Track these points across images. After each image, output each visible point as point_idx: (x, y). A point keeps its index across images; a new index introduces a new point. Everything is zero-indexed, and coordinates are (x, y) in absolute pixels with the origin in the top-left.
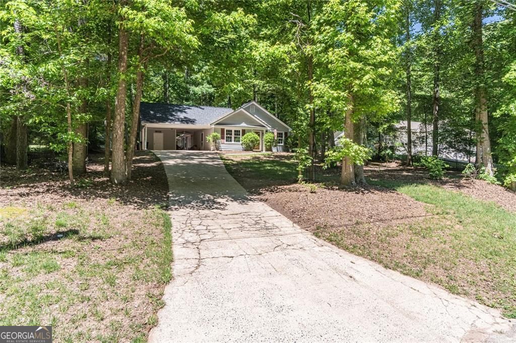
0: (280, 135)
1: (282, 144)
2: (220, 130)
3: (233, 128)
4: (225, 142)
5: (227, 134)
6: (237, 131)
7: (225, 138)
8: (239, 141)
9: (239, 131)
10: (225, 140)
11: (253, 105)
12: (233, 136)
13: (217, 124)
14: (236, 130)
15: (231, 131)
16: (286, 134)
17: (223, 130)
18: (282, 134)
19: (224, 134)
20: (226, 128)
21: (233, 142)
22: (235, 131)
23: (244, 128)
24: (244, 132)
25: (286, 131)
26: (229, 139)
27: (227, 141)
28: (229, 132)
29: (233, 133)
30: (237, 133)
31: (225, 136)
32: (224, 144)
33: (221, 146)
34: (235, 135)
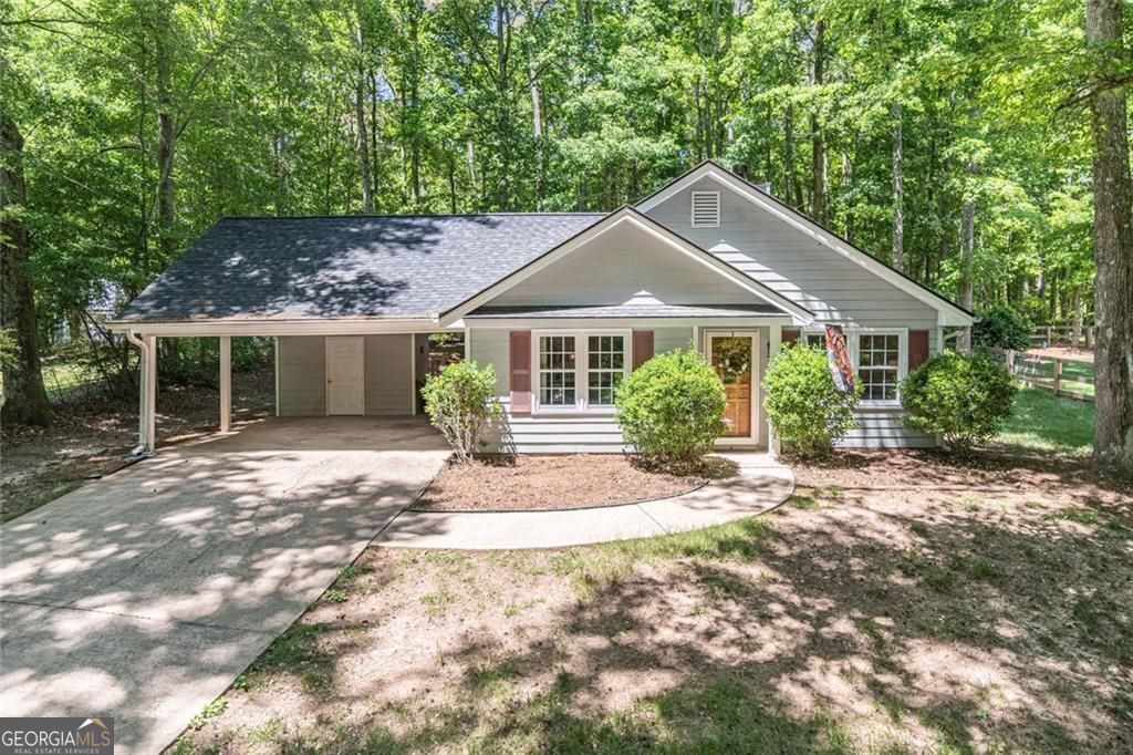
0: (877, 347)
1: (896, 403)
2: (508, 339)
3: (580, 328)
4: (536, 407)
5: (545, 360)
6: (606, 340)
7: (536, 383)
8: (617, 399)
9: (618, 339)
10: (534, 398)
11: (707, 182)
12: (582, 371)
13: (480, 310)
14: (600, 332)
15: (570, 342)
16: (920, 340)
17: (519, 342)
18: (893, 341)
19: (527, 366)
20: (540, 329)
21: (581, 406)
22: (593, 341)
23: (644, 325)
24: (645, 345)
25: (918, 326)
26: (559, 388)
27: (547, 399)
28: (559, 350)
29: (581, 354)
30: (606, 351)
31: (536, 371)
32: (530, 420)
33: (514, 428)
34: (590, 367)
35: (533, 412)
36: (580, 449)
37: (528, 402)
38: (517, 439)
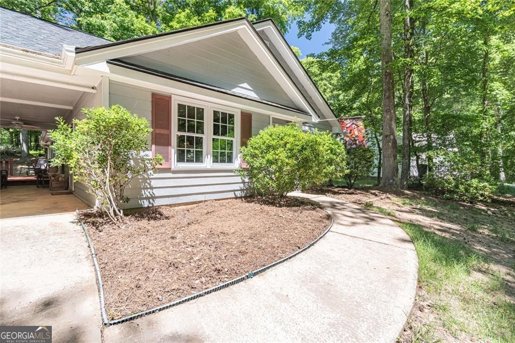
2: (149, 98)
3: (208, 101)
4: (175, 165)
5: (181, 127)
6: (224, 115)
7: (174, 141)
8: (230, 160)
9: (232, 116)
10: (173, 152)
12: (208, 136)
14: (222, 109)
15: (201, 112)
17: (162, 105)
19: (168, 127)
21: (208, 162)
22: (216, 114)
24: (249, 124)
26: (192, 148)
27: (181, 158)
28: (192, 118)
29: (209, 123)
30: (223, 122)
31: (175, 133)
32: (170, 175)
33: (154, 183)
34: (215, 134)
35: (173, 168)
36: (208, 197)
37: (167, 159)
38: (157, 193)
